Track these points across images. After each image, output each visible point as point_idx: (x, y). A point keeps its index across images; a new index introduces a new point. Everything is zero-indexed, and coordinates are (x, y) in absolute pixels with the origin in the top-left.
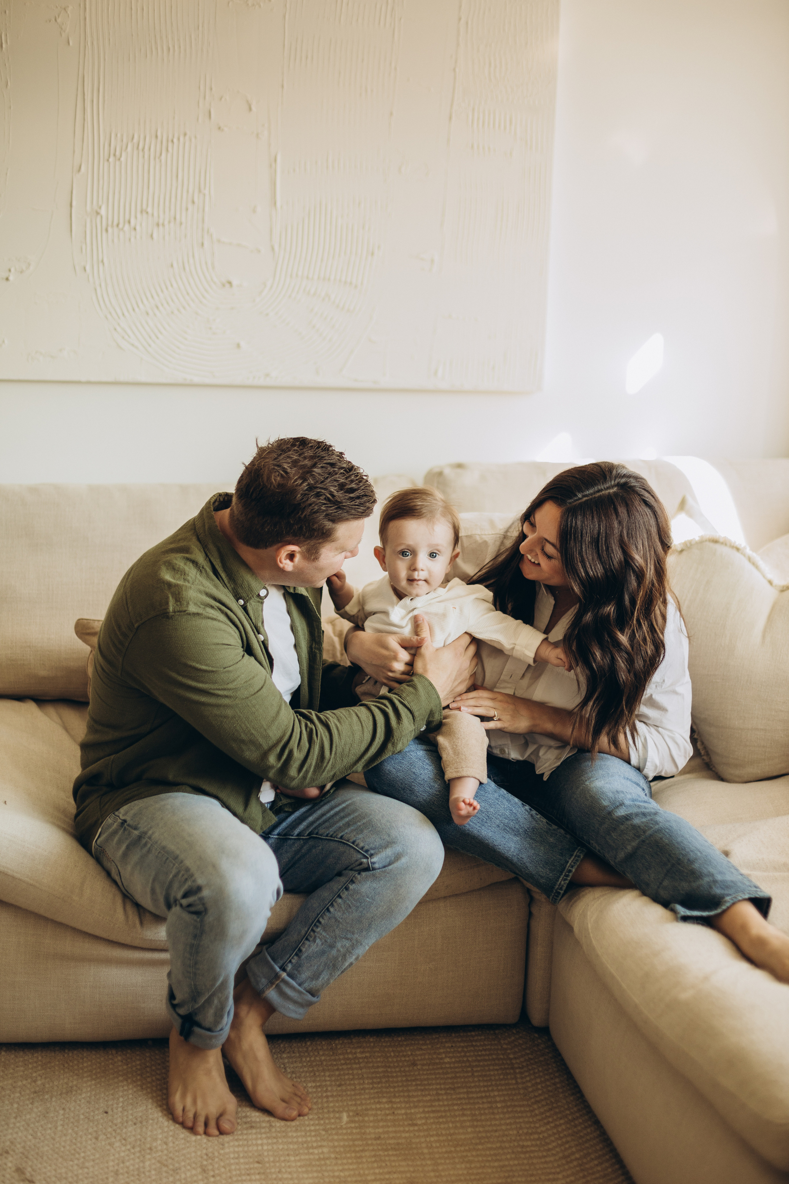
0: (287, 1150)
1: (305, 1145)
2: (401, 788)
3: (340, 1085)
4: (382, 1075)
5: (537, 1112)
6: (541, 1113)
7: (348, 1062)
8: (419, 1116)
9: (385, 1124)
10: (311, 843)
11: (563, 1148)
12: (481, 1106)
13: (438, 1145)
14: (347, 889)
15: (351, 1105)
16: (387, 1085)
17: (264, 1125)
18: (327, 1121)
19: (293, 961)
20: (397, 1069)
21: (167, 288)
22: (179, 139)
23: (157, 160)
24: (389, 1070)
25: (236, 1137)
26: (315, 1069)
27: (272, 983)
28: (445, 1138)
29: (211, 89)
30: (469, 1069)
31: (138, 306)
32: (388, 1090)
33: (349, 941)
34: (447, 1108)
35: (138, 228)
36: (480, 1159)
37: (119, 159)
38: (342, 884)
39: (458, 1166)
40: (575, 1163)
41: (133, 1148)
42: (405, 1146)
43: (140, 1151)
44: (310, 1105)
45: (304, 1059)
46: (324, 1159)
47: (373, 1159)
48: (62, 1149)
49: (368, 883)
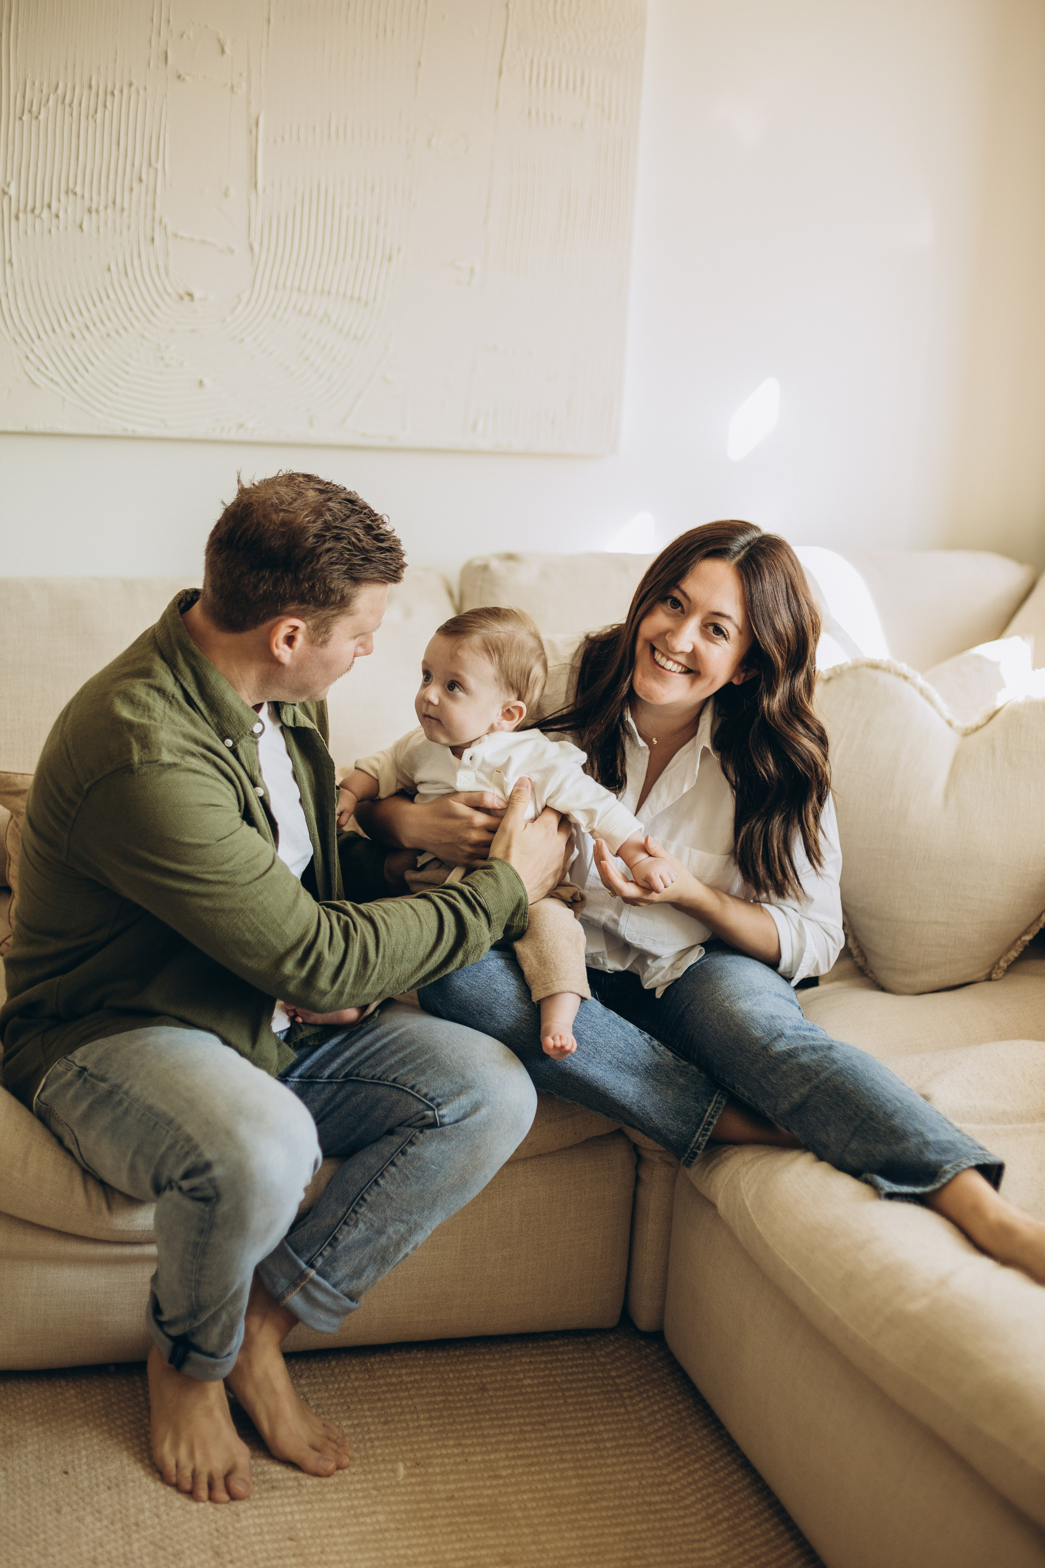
0: (328, 1519)
1: (352, 1512)
2: (477, 1011)
3: (386, 1423)
4: (441, 1406)
5: (661, 1453)
6: (668, 1455)
7: (392, 1388)
8: (501, 1464)
9: (457, 1477)
10: (349, 1088)
11: (704, 1504)
12: (584, 1447)
13: (534, 1504)
14: (403, 1153)
15: (406, 1451)
16: (451, 1420)
17: (290, 1484)
18: (377, 1476)
19: (325, 1253)
20: (461, 1397)
21: (101, 301)
22: (121, 91)
23: (90, 118)
24: (450, 1398)
25: (254, 1504)
26: (348, 1400)
27: (294, 1284)
28: (542, 1495)
29: (169, 21)
30: (560, 1394)
31: (60, 326)
32: (454, 1428)
33: (405, 1224)
34: (538, 1452)
35: (61, 214)
36: (596, 1523)
37: (37, 118)
38: (396, 1147)
39: (567, 1535)
40: (725, 1525)
41: (112, 1523)
42: (489, 1508)
43: (123, 1529)
44: (350, 1453)
45: (330, 1387)
46: (381, 1531)
47: (449, 1529)
48: (12, 1529)
49: (434, 1144)
